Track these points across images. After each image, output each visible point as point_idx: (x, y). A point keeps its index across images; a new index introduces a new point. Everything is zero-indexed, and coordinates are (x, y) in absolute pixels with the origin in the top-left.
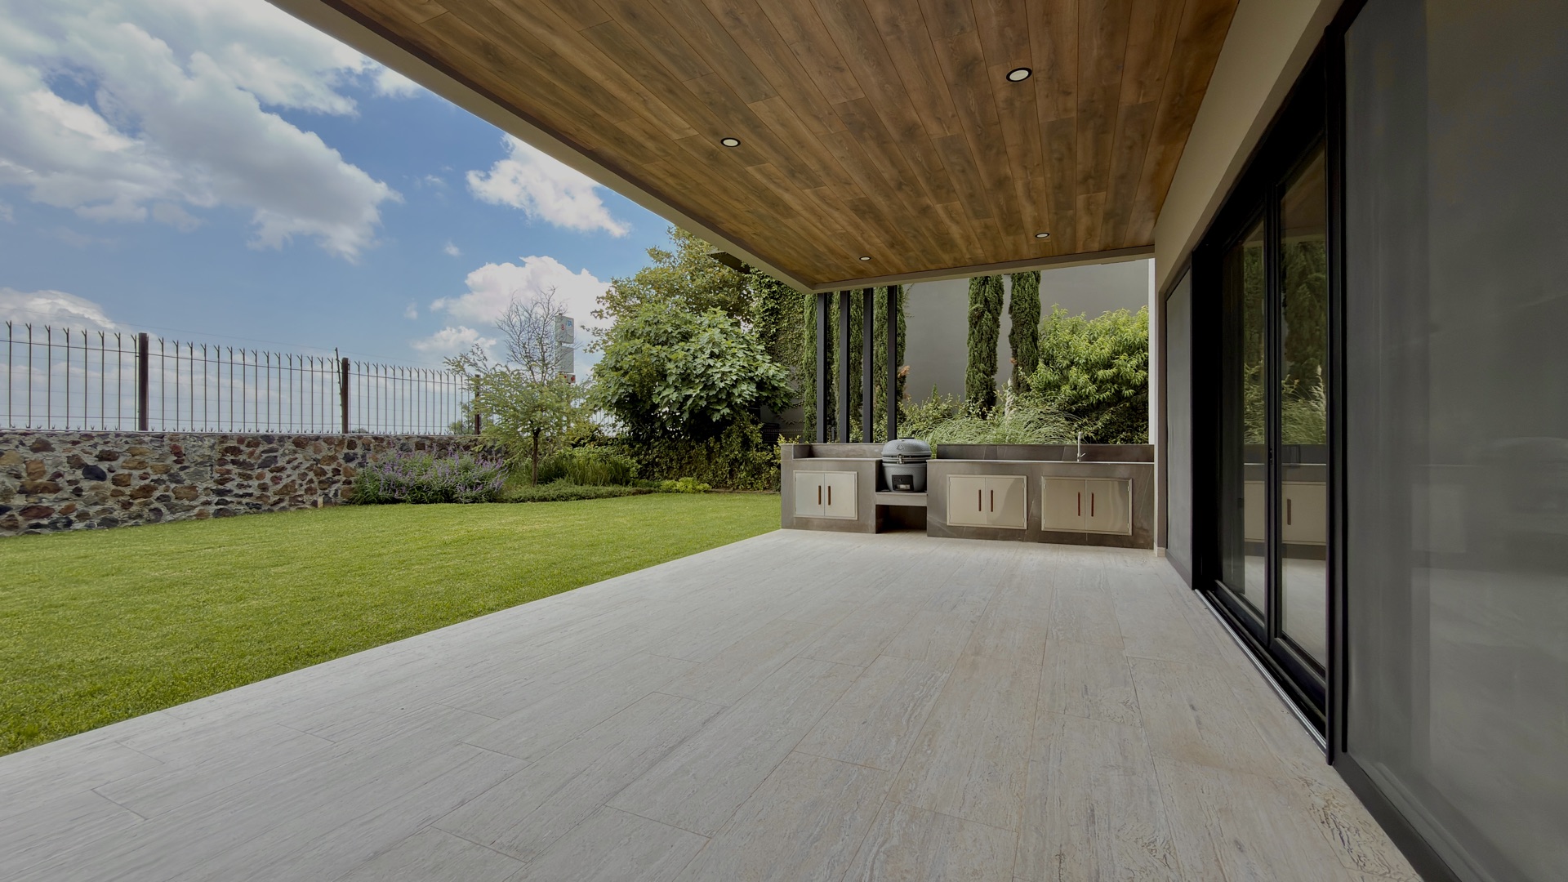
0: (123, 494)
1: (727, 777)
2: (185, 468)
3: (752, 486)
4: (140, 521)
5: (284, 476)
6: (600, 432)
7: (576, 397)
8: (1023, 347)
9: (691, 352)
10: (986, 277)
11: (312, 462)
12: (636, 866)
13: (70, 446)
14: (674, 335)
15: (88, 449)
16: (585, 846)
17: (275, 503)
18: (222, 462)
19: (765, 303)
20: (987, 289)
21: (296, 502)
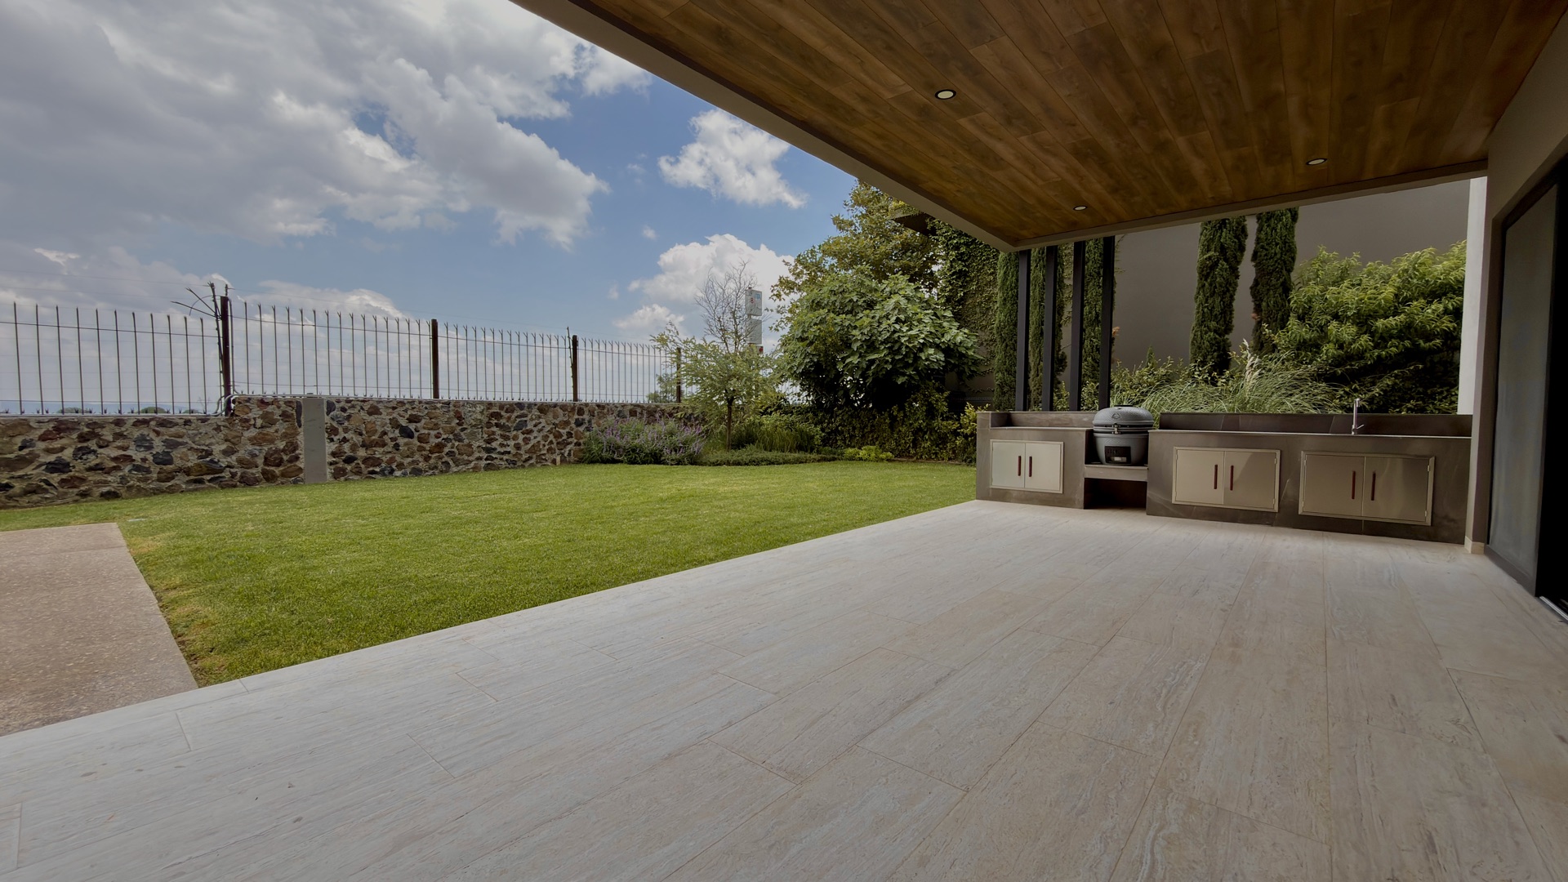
0: (425, 450)
1: (971, 736)
2: (465, 429)
3: (936, 456)
4: (436, 472)
5: (532, 438)
6: (785, 400)
7: (765, 366)
8: (1270, 301)
9: (877, 318)
10: (1224, 220)
11: (552, 426)
12: (899, 805)
13: (391, 410)
14: (860, 303)
15: (402, 413)
16: (846, 779)
17: (527, 460)
18: (489, 425)
19: (952, 266)
20: (1224, 234)
21: (541, 460)
